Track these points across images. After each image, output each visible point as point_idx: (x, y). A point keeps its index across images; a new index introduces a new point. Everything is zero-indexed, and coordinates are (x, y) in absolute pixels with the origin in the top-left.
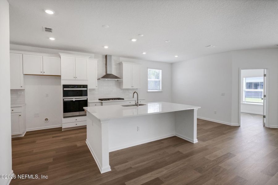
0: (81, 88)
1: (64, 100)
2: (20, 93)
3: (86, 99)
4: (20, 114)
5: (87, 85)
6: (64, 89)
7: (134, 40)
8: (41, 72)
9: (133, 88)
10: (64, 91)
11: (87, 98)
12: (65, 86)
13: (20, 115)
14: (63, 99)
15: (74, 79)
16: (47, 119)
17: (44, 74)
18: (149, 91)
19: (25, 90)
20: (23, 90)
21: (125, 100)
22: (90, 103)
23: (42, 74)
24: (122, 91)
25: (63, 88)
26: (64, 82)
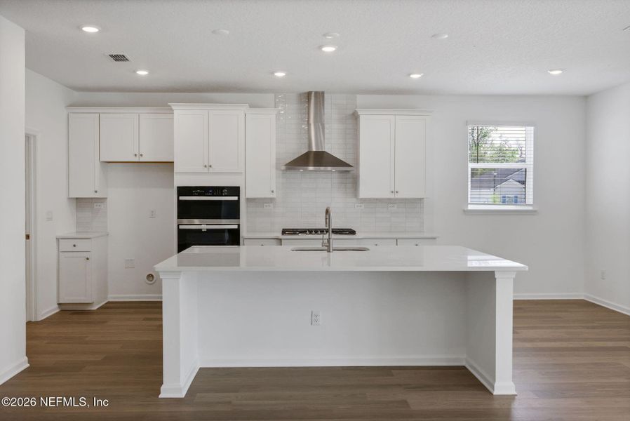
0: (222, 195)
1: (181, 227)
2: (98, 207)
3: (236, 227)
4: (87, 255)
5: (238, 188)
6: (181, 198)
7: (328, 49)
8: (136, 155)
9: (398, 196)
10: (180, 203)
11: (239, 225)
12: (182, 191)
13: (88, 259)
14: (178, 225)
15: (206, 170)
16: (152, 276)
17: (142, 159)
18: (470, 207)
19: (108, 200)
20: (102, 200)
21: (358, 235)
22: (245, 240)
23: (136, 159)
24: (363, 205)
25: (178, 196)
26: (181, 180)
